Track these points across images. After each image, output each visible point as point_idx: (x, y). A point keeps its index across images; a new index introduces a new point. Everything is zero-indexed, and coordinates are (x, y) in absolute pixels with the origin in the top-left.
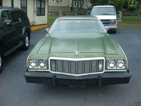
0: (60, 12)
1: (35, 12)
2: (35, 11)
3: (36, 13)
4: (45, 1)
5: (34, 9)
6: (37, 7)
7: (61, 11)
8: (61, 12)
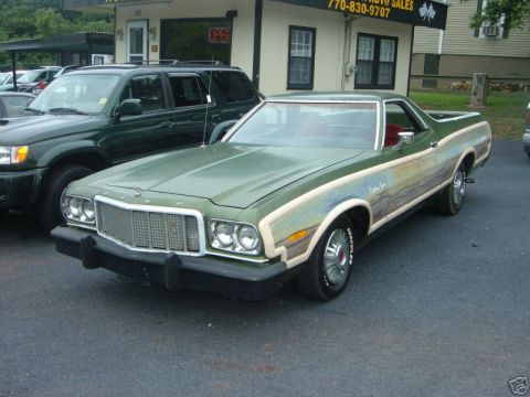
0: (475, 79)
1: (347, 76)
2: (348, 73)
3: (352, 79)
4: (396, 39)
5: (345, 65)
6: (361, 58)
7: (480, 74)
8: (479, 78)
